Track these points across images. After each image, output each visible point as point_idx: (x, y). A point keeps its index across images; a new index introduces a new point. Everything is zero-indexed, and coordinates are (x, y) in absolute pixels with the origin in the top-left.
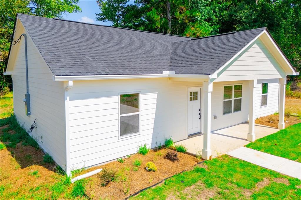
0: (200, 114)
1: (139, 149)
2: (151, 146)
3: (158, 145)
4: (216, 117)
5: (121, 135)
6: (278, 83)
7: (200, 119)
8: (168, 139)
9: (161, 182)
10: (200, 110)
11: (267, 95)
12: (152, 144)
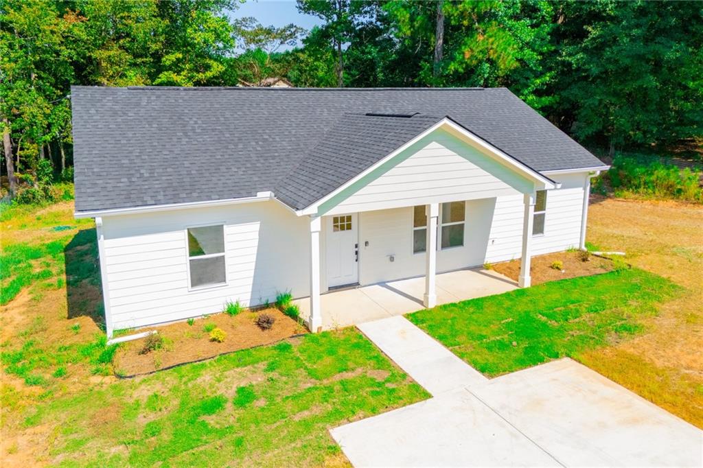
0: (357, 253)
1: (226, 307)
2: (251, 302)
3: (264, 302)
4: (393, 258)
5: (192, 286)
6: (582, 188)
7: (357, 260)
8: (283, 292)
9: (212, 358)
10: (356, 246)
11: (543, 215)
12: (251, 299)
